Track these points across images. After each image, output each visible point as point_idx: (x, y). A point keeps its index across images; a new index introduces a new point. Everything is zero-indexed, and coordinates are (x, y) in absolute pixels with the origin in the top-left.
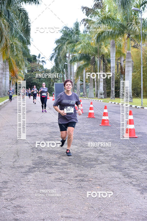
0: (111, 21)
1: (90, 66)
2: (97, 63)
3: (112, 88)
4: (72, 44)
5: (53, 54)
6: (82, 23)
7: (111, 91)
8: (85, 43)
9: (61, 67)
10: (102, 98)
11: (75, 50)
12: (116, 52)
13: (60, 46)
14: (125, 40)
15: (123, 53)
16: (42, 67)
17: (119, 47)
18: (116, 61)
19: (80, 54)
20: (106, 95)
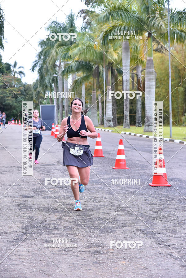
0: (124, 13)
1: (91, 80)
2: (103, 74)
3: (125, 112)
4: (65, 46)
5: (36, 61)
6: (80, 16)
7: (124, 116)
8: (85, 45)
9: (48, 80)
10: (110, 126)
11: (69, 56)
12: (131, 58)
13: (47, 50)
14: (144, 41)
15: (141, 61)
16: (20, 80)
17: (135, 51)
18: (130, 71)
19: (77, 61)
20: (116, 122)
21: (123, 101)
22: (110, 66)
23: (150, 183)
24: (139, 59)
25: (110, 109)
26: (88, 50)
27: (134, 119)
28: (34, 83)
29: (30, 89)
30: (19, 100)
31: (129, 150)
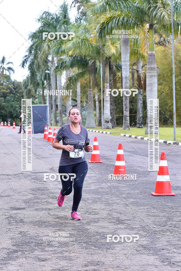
0: (122, 3)
1: (87, 76)
2: (99, 70)
3: (124, 112)
5: (26, 56)
6: (74, 5)
7: (124, 117)
8: (79, 39)
9: (39, 77)
10: (108, 128)
11: (62, 51)
12: (130, 52)
13: (38, 44)
14: (144, 33)
15: (142, 55)
16: (8, 77)
17: (135, 45)
18: (130, 67)
19: (71, 56)
20: (114, 123)
21: (122, 99)
22: (108, 61)
23: (152, 192)
24: (140, 54)
25: (108, 109)
26: (83, 43)
27: (135, 120)
28: (24, 80)
29: (20, 87)
30: (8, 99)
31: (129, 155)
